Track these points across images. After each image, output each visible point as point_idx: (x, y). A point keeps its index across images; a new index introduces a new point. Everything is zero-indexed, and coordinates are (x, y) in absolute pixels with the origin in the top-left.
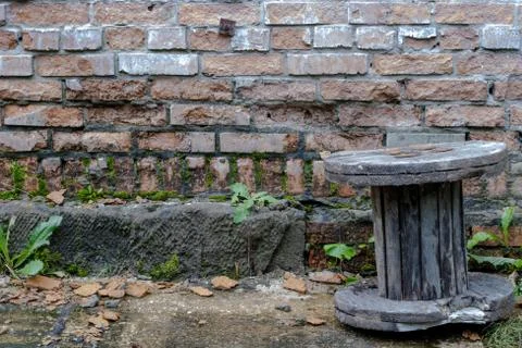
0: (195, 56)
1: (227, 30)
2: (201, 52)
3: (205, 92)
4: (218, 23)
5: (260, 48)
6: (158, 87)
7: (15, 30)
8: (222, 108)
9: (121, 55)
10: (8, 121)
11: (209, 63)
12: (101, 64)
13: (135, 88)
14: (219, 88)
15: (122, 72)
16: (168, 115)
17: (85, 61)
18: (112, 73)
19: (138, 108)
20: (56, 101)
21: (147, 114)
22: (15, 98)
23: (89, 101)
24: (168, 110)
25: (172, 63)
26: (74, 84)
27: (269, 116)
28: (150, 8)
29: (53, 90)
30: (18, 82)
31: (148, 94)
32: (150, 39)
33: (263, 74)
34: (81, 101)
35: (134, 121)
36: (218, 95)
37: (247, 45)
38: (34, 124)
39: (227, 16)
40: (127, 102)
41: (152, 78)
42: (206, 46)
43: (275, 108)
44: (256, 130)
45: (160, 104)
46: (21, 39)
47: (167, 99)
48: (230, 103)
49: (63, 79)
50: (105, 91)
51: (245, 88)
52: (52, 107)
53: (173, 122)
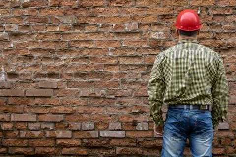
0: (124, 132)
1: (135, 124)
2: (126, 130)
3: (128, 143)
4: (132, 121)
5: (145, 129)
6: (112, 141)
7: (66, 123)
8: (133, 149)
9: (101, 132)
10: (63, 152)
11: (129, 134)
12: (94, 134)
13: (105, 142)
14: (132, 142)
15: (101, 137)
16: (115, 151)
17: (89, 133)
18: (97, 137)
19: (105, 149)
20: (79, 146)
21: (109, 151)
22: (66, 145)
23: (90, 146)
24: (116, 149)
25: (117, 134)
26: (85, 141)
27: (148, 151)
28: (110, 116)
29: (78, 142)
30: (67, 140)
31: (109, 144)
32: (110, 126)
33: (146, 137)
34: (87, 146)
35: (104, 153)
36: (132, 144)
37: (141, 128)
38: (72, 153)
39: (135, 119)
40: (102, 147)
41: (110, 139)
42: (128, 128)
43: (150, 148)
44: (144, 156)
45: (113, 147)
46: (68, 126)
47: (115, 145)
48: (135, 147)
49: (81, 139)
50: (95, 143)
51: (140, 142)
52: (78, 148)
53: (117, 153)
